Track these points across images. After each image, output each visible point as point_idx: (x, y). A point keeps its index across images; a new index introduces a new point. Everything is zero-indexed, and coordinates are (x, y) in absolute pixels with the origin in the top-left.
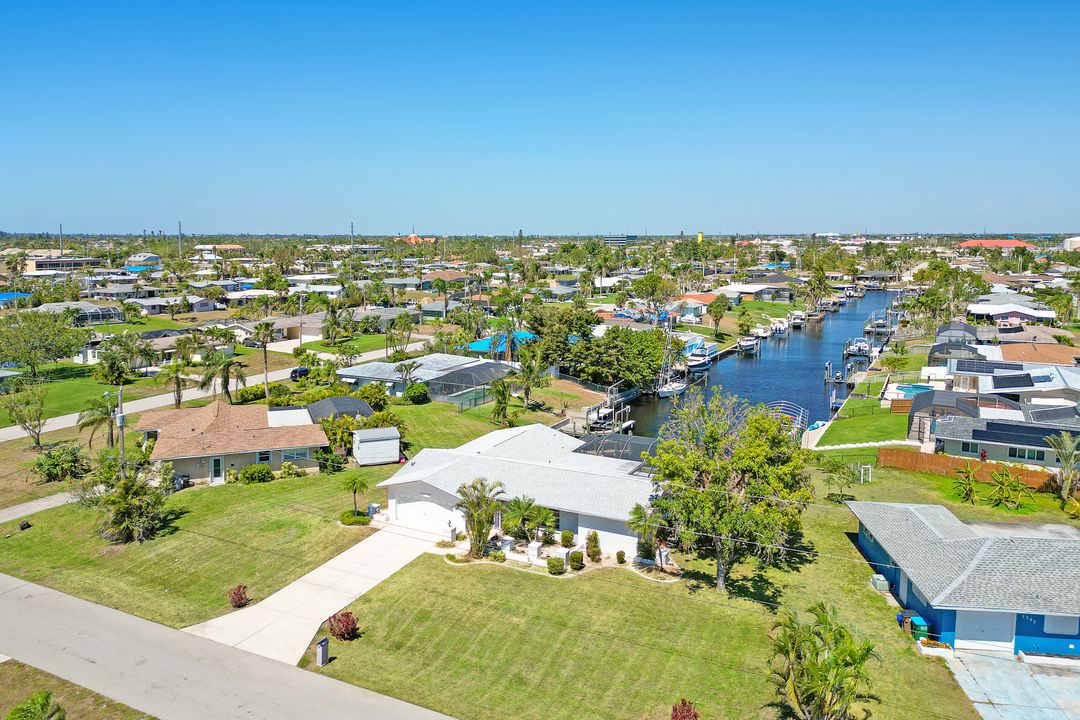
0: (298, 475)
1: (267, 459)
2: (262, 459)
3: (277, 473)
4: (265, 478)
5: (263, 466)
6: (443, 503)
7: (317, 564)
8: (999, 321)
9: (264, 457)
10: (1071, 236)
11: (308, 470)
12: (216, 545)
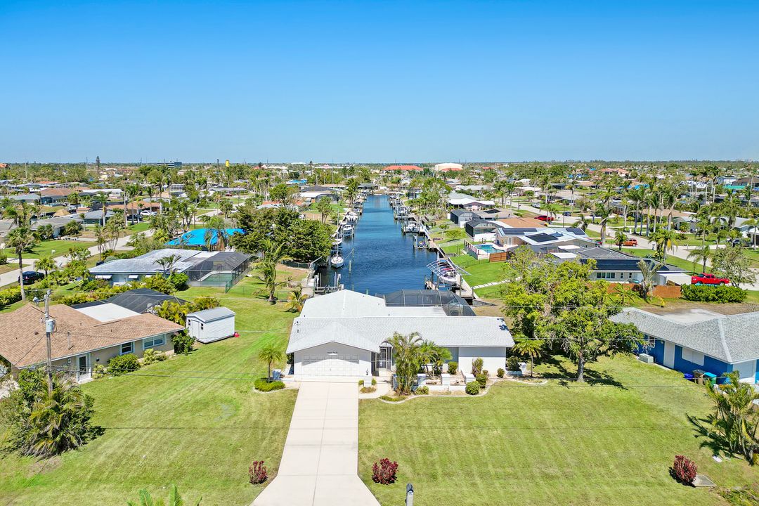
0: (160, 359)
1: (129, 349)
2: (124, 350)
3: (141, 361)
4: (133, 367)
5: (128, 357)
6: (347, 358)
7: (286, 428)
8: (467, 208)
9: (127, 348)
10: (437, 164)
11: (167, 353)
12: (165, 435)
